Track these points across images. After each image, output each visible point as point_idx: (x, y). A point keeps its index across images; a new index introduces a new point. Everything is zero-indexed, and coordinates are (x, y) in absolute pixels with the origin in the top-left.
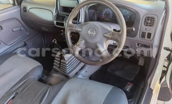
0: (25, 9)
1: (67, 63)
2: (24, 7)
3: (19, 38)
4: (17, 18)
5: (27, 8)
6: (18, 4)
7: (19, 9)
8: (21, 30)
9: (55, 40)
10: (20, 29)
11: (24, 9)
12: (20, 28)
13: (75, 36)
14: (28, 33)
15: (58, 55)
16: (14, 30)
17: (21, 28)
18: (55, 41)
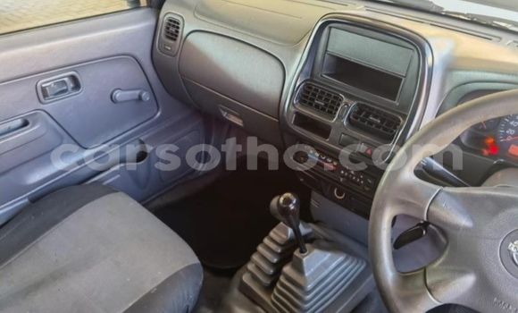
0: (173, 30)
1: (309, 287)
2: (171, 21)
3: (128, 126)
4: (137, 54)
5: (181, 26)
6: (149, 5)
7: (151, 22)
8: (140, 98)
9: (288, 195)
10: (137, 97)
11: (168, 28)
12: (138, 92)
13: (359, 184)
14: (159, 114)
15: (272, 240)
16: (118, 95)
17: (144, 94)
18: (288, 201)
